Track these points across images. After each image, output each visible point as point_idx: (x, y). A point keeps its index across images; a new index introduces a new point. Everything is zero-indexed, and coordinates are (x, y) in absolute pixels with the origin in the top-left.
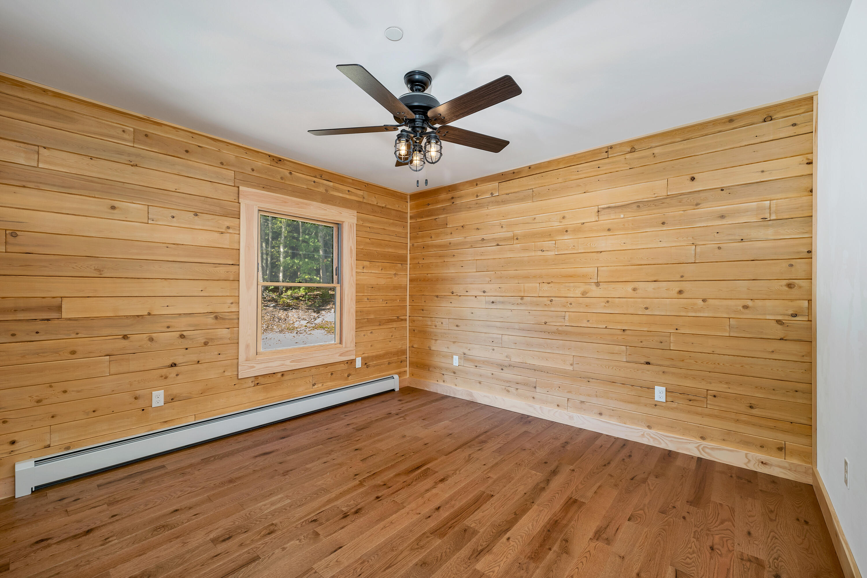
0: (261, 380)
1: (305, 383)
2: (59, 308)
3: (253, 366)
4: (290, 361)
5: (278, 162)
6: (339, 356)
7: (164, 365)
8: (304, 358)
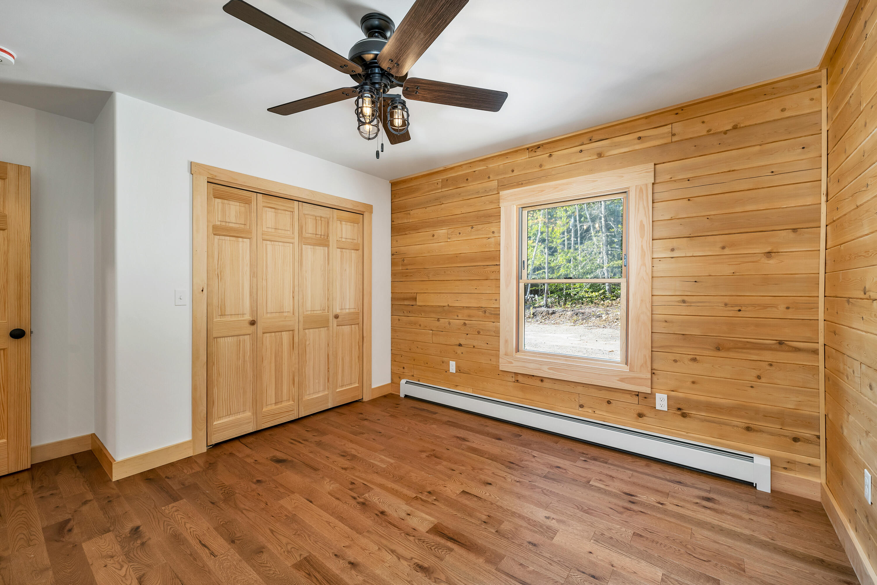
0: (520, 378)
1: (569, 399)
2: (415, 299)
3: (511, 362)
4: (548, 367)
5: (536, 151)
6: (618, 380)
7: (456, 344)
8: (566, 368)
